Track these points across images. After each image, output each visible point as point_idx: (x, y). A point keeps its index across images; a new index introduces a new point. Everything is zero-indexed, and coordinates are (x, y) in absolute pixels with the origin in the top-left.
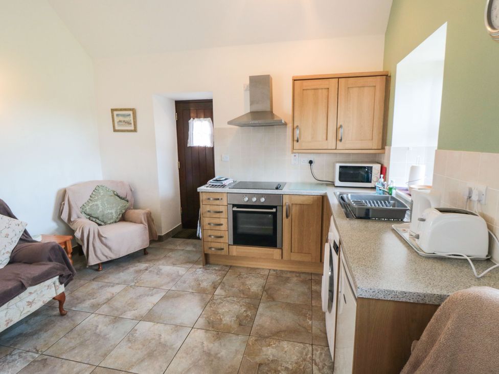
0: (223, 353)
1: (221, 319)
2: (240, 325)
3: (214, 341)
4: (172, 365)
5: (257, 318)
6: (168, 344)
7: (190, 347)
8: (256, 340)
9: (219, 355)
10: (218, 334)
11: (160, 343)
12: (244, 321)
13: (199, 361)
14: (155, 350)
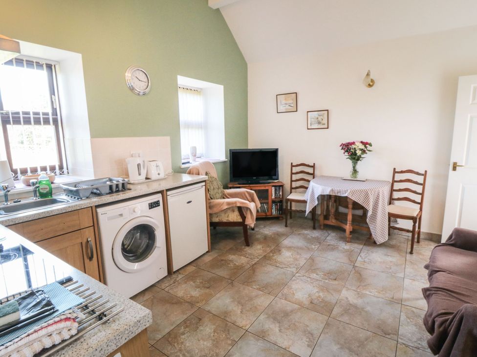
0: (228, 301)
1: (214, 332)
2: (200, 319)
3: (231, 312)
4: (269, 303)
5: (179, 322)
6: (272, 320)
7: (253, 312)
8: (198, 302)
9: (232, 300)
10: (225, 317)
11: (279, 323)
12: (194, 322)
13: (248, 300)
14: (283, 317)
